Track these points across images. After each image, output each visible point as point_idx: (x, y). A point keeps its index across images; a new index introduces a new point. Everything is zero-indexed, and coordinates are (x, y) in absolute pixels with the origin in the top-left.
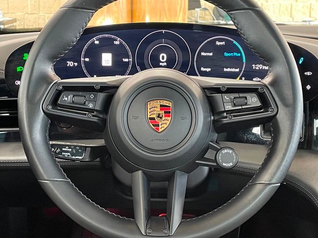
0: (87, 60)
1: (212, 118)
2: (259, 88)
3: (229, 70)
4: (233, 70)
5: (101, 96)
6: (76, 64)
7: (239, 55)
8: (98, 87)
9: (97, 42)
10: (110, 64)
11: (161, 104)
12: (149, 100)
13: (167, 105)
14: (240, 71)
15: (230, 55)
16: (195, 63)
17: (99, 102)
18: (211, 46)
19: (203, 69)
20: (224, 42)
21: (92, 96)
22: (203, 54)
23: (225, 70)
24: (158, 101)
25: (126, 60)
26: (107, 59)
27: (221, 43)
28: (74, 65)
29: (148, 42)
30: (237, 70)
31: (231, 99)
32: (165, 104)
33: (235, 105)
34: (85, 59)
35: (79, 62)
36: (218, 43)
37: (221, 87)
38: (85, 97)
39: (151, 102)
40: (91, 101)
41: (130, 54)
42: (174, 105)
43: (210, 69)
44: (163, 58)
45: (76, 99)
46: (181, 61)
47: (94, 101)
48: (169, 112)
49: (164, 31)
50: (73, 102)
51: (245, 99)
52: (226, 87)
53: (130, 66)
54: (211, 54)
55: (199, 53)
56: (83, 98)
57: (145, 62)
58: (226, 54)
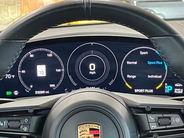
0: (23, 72)
1: (139, 136)
2: (182, 108)
3: (152, 77)
4: (156, 77)
5: (35, 119)
6: (13, 76)
7: (161, 63)
8: (31, 111)
9: (32, 56)
10: (44, 75)
11: (91, 127)
12: (79, 124)
13: (96, 128)
14: (163, 77)
15: (152, 63)
16: (121, 71)
17: (33, 125)
18: (135, 56)
19: (128, 76)
20: (147, 52)
21: (26, 120)
22: (128, 63)
23: (149, 76)
24: (88, 125)
25: (59, 70)
26: (41, 71)
27: (145, 53)
28: (12, 77)
29: (79, 53)
30: (160, 77)
31: (155, 119)
32: (94, 128)
33: (159, 125)
34: (21, 71)
35: (16, 74)
36: (142, 53)
37: (146, 107)
38: (20, 121)
39: (81, 126)
40: (25, 125)
41: (62, 64)
42: (103, 128)
43: (135, 76)
44: (92, 67)
45: (11, 124)
46: (109, 69)
47: (28, 125)
48: (98, 135)
49: (92, 43)
50: (8, 127)
51: (168, 119)
52: (151, 107)
53: (63, 76)
54: (136, 63)
55: (125, 62)
56: (18, 122)
57: (76, 71)
58: (149, 63)
